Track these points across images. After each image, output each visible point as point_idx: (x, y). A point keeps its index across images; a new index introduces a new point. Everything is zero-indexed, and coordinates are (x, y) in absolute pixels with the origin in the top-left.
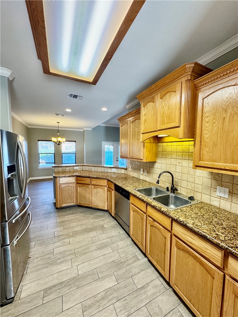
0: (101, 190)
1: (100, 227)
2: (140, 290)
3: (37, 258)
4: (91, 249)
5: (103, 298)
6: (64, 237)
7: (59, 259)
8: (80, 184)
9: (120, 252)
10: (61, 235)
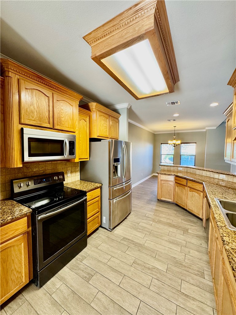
0: (196, 194)
1: (184, 229)
2: (182, 294)
3: (130, 221)
4: (163, 238)
5: (149, 269)
6: (150, 219)
7: (140, 229)
8: (178, 184)
9: (187, 257)
10: (149, 217)
